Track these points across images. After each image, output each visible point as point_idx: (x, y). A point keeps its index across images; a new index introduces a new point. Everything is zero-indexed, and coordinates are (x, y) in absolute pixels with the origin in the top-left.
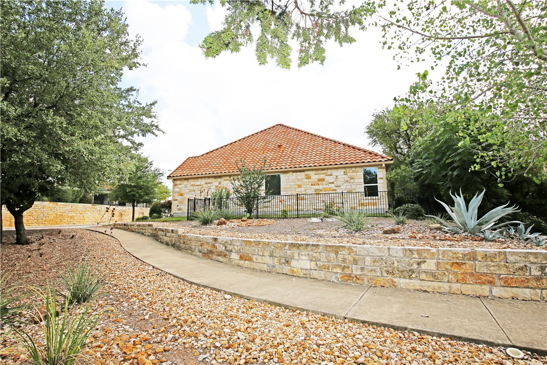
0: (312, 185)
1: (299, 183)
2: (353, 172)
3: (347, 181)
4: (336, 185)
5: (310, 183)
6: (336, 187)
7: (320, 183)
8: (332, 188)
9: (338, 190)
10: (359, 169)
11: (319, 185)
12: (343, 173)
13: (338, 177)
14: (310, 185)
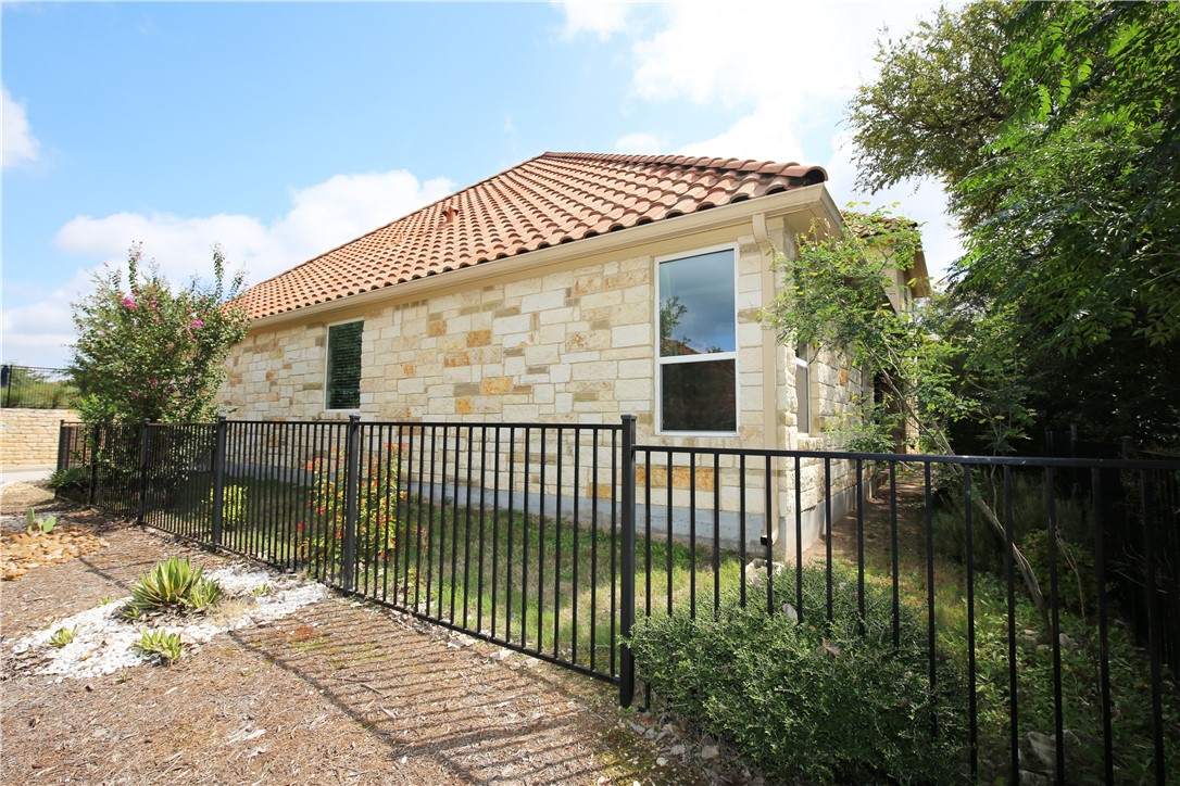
0: (446, 364)
1: (407, 356)
2: (608, 284)
3: (578, 339)
4: (534, 363)
5: (441, 357)
6: (531, 371)
7: (472, 352)
8: (516, 381)
9: (538, 388)
10: (637, 266)
11: (468, 364)
12: (560, 297)
13: (543, 318)
14: (441, 365)
